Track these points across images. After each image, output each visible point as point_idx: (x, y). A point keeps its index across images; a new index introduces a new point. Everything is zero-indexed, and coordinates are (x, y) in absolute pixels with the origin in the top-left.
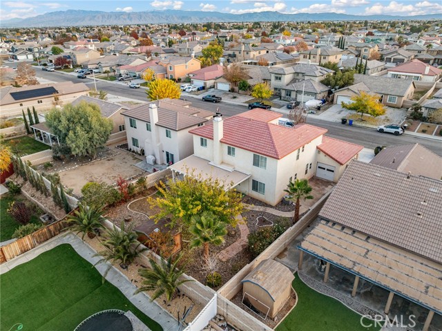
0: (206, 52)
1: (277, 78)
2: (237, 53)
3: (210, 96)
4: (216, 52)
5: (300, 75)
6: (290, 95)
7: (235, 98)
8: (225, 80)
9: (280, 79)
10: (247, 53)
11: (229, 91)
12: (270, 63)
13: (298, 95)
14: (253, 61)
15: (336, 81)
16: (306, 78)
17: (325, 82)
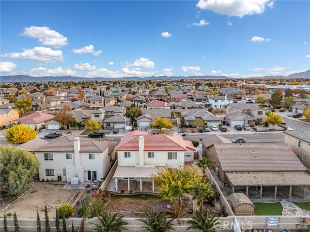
0: (19, 104)
1: (96, 116)
2: (39, 104)
3: (52, 134)
4: (27, 103)
5: (109, 113)
6: (109, 126)
7: (69, 133)
8: (56, 122)
9: (98, 116)
10: (49, 103)
11: (60, 129)
12: (71, 108)
13: (115, 125)
14: (57, 108)
15: (134, 114)
16: (115, 114)
17: (128, 115)
